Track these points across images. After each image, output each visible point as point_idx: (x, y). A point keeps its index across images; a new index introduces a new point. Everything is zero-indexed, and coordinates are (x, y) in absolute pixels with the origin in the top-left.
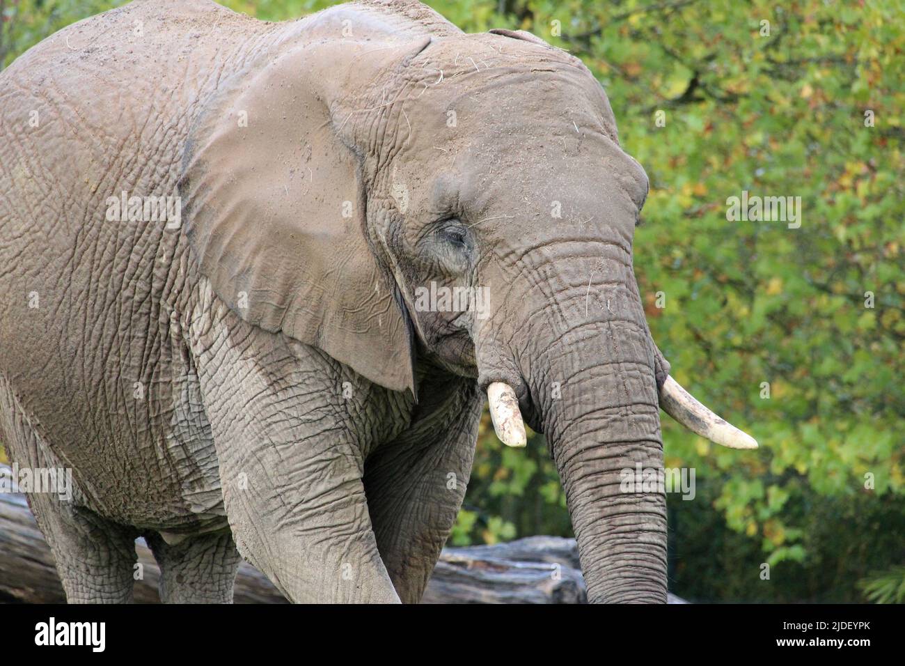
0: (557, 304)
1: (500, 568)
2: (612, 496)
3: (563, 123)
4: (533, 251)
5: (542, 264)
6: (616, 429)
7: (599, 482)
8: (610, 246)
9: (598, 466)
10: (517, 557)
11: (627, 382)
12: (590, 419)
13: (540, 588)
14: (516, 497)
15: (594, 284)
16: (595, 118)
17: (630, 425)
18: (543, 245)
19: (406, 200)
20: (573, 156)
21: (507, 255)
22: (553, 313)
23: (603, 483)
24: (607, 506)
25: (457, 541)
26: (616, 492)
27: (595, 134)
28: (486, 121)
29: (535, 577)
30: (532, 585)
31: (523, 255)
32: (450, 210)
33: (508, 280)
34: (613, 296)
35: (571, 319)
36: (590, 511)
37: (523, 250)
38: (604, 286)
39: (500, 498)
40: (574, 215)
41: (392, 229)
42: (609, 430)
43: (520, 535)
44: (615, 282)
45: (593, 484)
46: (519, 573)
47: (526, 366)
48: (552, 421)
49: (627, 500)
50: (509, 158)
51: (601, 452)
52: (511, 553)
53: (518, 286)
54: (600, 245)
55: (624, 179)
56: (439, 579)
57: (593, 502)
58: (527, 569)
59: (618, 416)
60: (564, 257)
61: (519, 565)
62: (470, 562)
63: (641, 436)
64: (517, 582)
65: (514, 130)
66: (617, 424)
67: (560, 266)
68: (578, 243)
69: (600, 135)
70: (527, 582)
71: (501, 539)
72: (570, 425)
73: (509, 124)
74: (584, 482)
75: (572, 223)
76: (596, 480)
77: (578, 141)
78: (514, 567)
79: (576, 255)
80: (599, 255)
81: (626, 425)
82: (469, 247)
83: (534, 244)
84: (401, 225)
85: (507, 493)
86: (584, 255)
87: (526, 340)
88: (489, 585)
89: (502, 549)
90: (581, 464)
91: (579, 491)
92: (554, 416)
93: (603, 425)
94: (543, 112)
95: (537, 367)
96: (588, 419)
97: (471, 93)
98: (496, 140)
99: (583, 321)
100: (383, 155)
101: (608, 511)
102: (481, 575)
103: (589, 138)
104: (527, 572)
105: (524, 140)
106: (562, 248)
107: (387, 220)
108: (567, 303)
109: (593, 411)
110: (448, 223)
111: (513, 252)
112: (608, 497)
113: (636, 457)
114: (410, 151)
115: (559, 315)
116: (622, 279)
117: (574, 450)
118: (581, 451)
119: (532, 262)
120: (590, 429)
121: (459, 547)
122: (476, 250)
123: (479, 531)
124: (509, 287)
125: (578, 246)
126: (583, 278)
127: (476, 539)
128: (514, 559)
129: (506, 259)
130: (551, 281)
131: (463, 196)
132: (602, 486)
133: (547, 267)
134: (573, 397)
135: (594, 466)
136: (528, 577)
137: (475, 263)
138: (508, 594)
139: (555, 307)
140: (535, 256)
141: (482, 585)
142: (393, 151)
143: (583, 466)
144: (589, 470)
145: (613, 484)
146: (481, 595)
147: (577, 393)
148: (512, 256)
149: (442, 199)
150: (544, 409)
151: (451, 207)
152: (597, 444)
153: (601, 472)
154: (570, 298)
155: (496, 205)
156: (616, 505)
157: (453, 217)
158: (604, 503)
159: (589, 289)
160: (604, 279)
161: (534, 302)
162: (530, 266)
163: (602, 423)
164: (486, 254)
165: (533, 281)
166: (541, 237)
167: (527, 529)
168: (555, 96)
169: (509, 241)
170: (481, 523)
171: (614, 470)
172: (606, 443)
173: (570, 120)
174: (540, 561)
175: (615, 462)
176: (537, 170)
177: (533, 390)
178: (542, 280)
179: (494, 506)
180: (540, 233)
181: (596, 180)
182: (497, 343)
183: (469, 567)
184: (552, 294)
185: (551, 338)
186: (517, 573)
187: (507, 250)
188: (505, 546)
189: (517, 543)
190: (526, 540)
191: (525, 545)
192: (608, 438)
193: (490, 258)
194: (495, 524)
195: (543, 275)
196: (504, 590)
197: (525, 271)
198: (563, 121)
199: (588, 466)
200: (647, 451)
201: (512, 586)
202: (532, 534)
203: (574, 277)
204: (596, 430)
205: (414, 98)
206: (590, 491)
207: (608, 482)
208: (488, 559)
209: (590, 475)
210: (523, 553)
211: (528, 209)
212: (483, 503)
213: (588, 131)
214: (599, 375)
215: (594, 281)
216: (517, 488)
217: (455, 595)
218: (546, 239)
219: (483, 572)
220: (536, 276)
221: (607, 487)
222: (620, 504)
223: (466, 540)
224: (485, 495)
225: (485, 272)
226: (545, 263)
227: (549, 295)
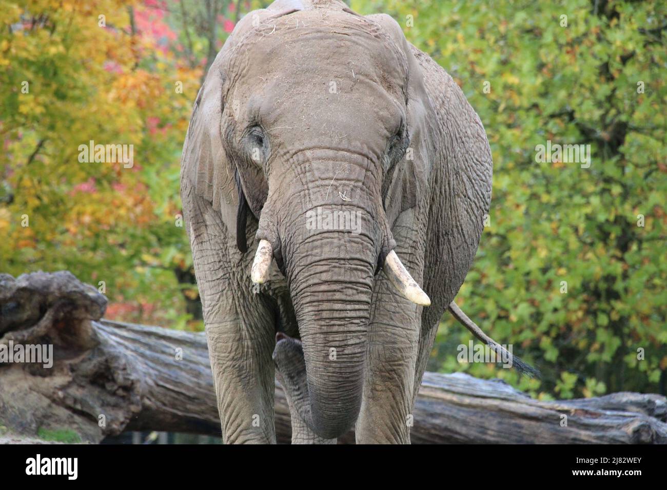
0: (309, 190)
1: (594, 415)
2: (328, 319)
3: (344, 70)
4: (300, 152)
5: (304, 162)
6: (335, 273)
7: (320, 308)
8: (356, 156)
9: (321, 296)
10: (606, 407)
11: (348, 245)
12: (318, 265)
13: (623, 429)
14: (606, 363)
15: (337, 179)
16: (371, 70)
17: (346, 271)
18: (307, 149)
19: (238, 111)
20: (346, 93)
21: (285, 154)
22: (305, 195)
23: (323, 309)
24: (324, 326)
25: (563, 395)
26: (331, 316)
27: (367, 80)
28: (290, 62)
29: (620, 421)
30: (619, 427)
31: (294, 154)
32: (254, 120)
33: (284, 171)
34: (349, 189)
35: (315, 200)
36: (313, 326)
37: (294, 151)
38: (343, 182)
39: (594, 364)
40: (333, 131)
41: (228, 131)
42: (330, 273)
43: (609, 391)
44: (353, 180)
45: (316, 309)
46: (608, 418)
47: (282, 230)
48: (292, 267)
49: (339, 323)
50: (300, 88)
51: (324, 287)
52: (602, 404)
53: (289, 176)
54: (348, 154)
55: (381, 113)
56: (550, 423)
57: (315, 320)
58: (614, 415)
59: (337, 265)
60: (319, 159)
61: (608, 413)
62: (573, 410)
63: (353, 279)
64: (607, 425)
65: (308, 71)
66: (336, 270)
67: (315, 165)
68: (331, 151)
69: (371, 82)
70: (615, 425)
71: (595, 393)
72: (303, 269)
73: (304, 66)
74: (310, 306)
75: (331, 137)
76: (318, 305)
77: (353, 83)
78: (605, 415)
79: (328, 159)
80: (345, 161)
81: (343, 270)
82: (265, 147)
83: (301, 148)
84: (234, 128)
85: (600, 361)
86: (335, 159)
87: (286, 212)
88: (587, 427)
89: (597, 401)
90: (309, 294)
91: (306, 310)
92: (294, 263)
93: (326, 269)
94: (331, 60)
95: (288, 231)
96: (316, 265)
97: (287, 43)
98: (293, 76)
99: (323, 203)
100: (232, 79)
101: (325, 329)
102: (581, 420)
103: (362, 82)
104: (614, 418)
105: (313, 78)
106: (319, 153)
107: (226, 124)
108: (315, 190)
109: (320, 261)
110: (254, 129)
111: (288, 152)
112: (326, 319)
113: (348, 293)
114: (245, 78)
115: (308, 197)
116: (360, 178)
117: (305, 285)
118: (309, 286)
119: (298, 161)
120: (317, 271)
121: (565, 399)
122: (269, 149)
123: (579, 388)
124: (284, 175)
125: (331, 153)
126: (331, 175)
127: (577, 393)
128: (605, 409)
129: (285, 157)
130: (308, 174)
131: (263, 110)
132: (322, 310)
133: (307, 165)
134: (307, 251)
135: (318, 296)
136: (616, 422)
137: (268, 158)
138: (601, 434)
139: (307, 191)
140: (300, 157)
141: (582, 427)
142: (237, 77)
143: (310, 295)
144: (315, 298)
145: (330, 310)
146: (580, 435)
147: (310, 249)
148: (288, 155)
149: (251, 111)
150: (287, 259)
151: (255, 117)
152: (320, 282)
153: (323, 301)
154: (318, 187)
155: (283, 119)
156: (331, 325)
157: (256, 125)
158: (323, 323)
159: (332, 182)
160: (345, 177)
161: (295, 187)
162: (296, 163)
163: (325, 268)
164: (274, 152)
165: (297, 173)
166: (307, 143)
167: (614, 387)
168: (343, 51)
169: (286, 145)
170: (581, 383)
171: (332, 300)
172: (327, 282)
173: (350, 69)
174: (624, 410)
175: (332, 295)
176: (316, 99)
177: (283, 245)
178: (302, 173)
179: (590, 370)
180: (307, 141)
181: (359, 111)
182: (270, 213)
183: (572, 414)
184: (307, 183)
185: (300, 212)
186: (607, 418)
187: (285, 150)
188: (599, 399)
189: (608, 397)
190: (613, 395)
191: (613, 398)
192: (329, 278)
193: (276, 155)
194: (591, 383)
195: (303, 169)
196: (597, 431)
197: (293, 166)
198: (345, 68)
199: (314, 296)
200: (357, 290)
201: (603, 428)
202: (619, 390)
203: (323, 173)
204: (321, 272)
205: (254, 42)
206: (313, 313)
207: (326, 308)
208: (586, 408)
209: (314, 302)
210: (612, 404)
211: (303, 124)
212: (582, 368)
213: (361, 78)
214: (327, 238)
215: (338, 177)
216: (607, 357)
217: (562, 434)
218: (310, 145)
219: (582, 418)
220: (299, 170)
221: (326, 312)
222: (334, 325)
223: (570, 395)
224: (584, 362)
225: (273, 164)
226: (307, 161)
227: (304, 183)
